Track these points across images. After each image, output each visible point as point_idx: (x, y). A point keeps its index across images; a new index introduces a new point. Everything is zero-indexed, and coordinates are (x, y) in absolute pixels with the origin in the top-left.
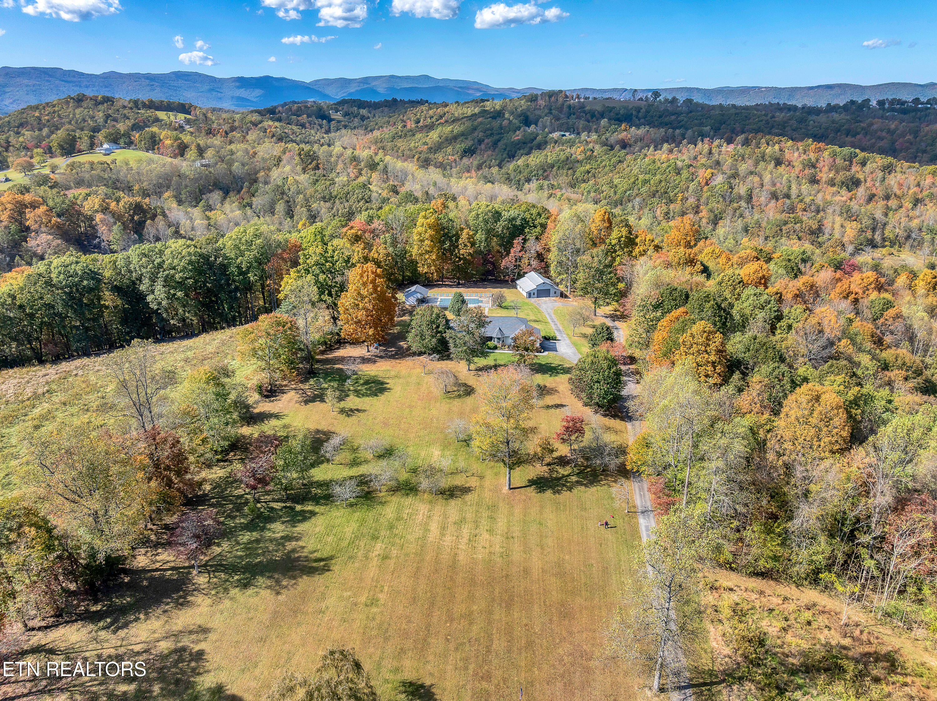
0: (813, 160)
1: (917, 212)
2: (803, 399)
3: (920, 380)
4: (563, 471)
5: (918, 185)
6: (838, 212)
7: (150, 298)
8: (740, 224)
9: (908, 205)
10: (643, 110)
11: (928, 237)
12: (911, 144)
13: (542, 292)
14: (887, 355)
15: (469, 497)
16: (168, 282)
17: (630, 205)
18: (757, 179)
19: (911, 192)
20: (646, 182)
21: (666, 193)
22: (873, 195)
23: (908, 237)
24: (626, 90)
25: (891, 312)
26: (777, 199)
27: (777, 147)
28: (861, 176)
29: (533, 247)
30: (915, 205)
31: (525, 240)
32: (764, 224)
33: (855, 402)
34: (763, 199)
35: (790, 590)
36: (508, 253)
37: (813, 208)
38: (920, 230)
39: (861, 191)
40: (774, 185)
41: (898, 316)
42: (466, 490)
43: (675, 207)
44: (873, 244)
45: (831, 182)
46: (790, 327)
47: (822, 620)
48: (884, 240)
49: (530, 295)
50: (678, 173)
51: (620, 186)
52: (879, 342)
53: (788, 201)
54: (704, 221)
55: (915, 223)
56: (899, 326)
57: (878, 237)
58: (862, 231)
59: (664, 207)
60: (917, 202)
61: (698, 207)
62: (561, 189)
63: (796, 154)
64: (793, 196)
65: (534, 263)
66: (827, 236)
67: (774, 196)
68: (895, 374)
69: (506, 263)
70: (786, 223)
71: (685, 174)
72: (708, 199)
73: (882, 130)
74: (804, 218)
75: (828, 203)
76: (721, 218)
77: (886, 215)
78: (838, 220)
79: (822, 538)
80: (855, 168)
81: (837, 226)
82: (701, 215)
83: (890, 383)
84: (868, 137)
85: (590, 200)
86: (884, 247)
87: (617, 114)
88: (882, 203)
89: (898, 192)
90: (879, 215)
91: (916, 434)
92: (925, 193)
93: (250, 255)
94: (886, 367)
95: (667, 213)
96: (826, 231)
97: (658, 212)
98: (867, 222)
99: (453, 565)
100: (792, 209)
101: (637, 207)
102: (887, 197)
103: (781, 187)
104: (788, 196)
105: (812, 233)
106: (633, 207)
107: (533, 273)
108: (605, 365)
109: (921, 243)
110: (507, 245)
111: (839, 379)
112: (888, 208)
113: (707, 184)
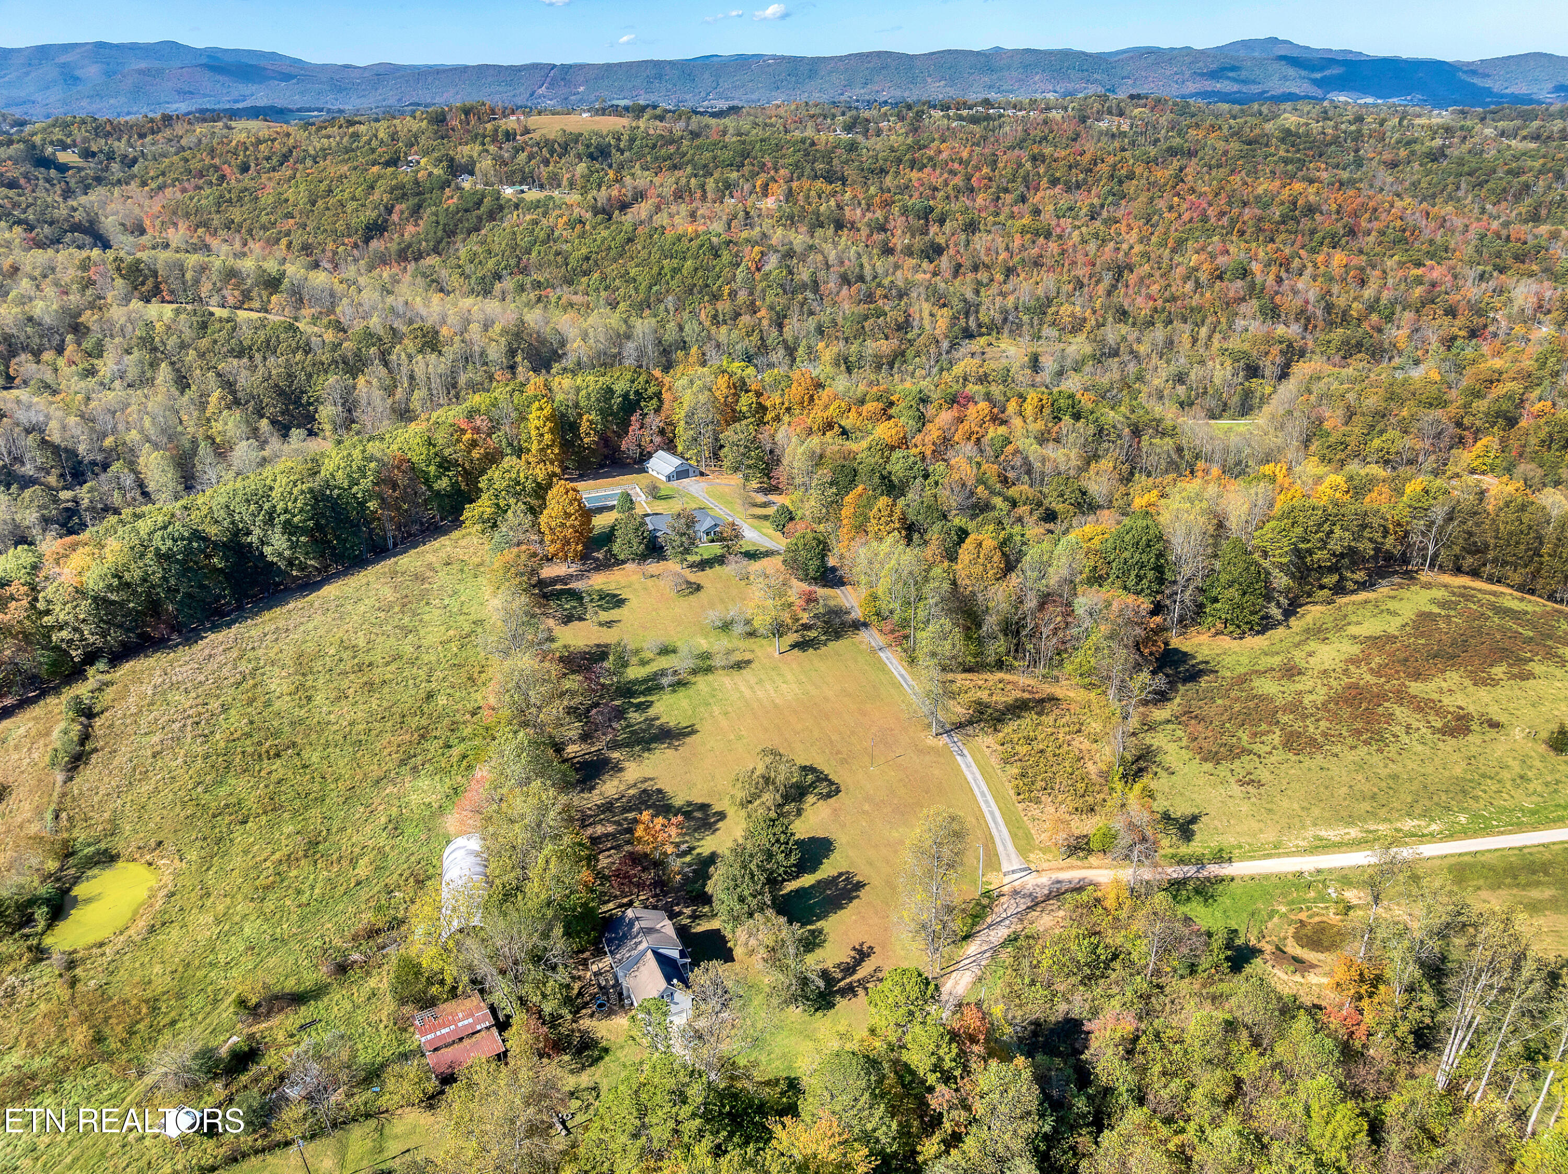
0: (881, 220)
1: (1009, 287)
2: (971, 548)
3: (1041, 510)
4: (812, 634)
5: (1007, 249)
6: (923, 296)
7: (267, 550)
8: (811, 323)
9: (999, 277)
10: (625, 137)
11: (1025, 318)
12: (990, 179)
13: (681, 474)
14: (1013, 492)
15: (753, 665)
16: (289, 528)
17: (662, 307)
18: (820, 257)
19: (1001, 258)
20: (676, 271)
21: (707, 286)
22: (959, 266)
23: (1005, 320)
24: (554, 66)
25: (1010, 449)
26: (849, 284)
27: (832, 203)
28: (941, 240)
29: (655, 422)
30: (1007, 276)
31: (644, 415)
32: (840, 320)
33: (1004, 543)
34: (832, 285)
35: (988, 676)
36: (627, 433)
37: (894, 292)
38: (1016, 308)
39: (944, 262)
40: (842, 263)
41: (1017, 451)
42: (749, 662)
43: (724, 306)
44: (969, 335)
45: (909, 252)
46: (937, 483)
47: (1009, 687)
48: (980, 326)
49: (669, 478)
50: (717, 256)
51: (639, 278)
52: (1005, 481)
53: (863, 287)
54: (765, 322)
55: (1010, 301)
56: (1018, 461)
57: (972, 324)
58: (955, 318)
59: (710, 308)
60: (1009, 272)
61: (753, 303)
62: (553, 287)
63: (858, 212)
64: (868, 278)
65: (658, 440)
66: (916, 331)
67: (845, 280)
68: (1023, 510)
69: (627, 444)
70: (866, 318)
71: (726, 256)
72: (764, 291)
73: (953, 161)
74: (887, 308)
75: (910, 284)
76: (785, 317)
77: (977, 292)
78: (926, 307)
79: (1001, 636)
80: (934, 229)
81: (926, 314)
82: (759, 315)
83: (1020, 520)
84: (938, 171)
85: (602, 302)
86: (981, 335)
87: (588, 146)
88: (970, 276)
89: (987, 260)
90: (970, 295)
91: (1045, 558)
92: (1016, 259)
93: (366, 483)
94: (1014, 504)
95: (715, 317)
96: (915, 323)
97: (703, 316)
98: (957, 304)
99: (776, 706)
100: (870, 298)
101: (672, 309)
102: (975, 268)
103: (850, 265)
104: (861, 278)
105: (899, 328)
106: (667, 310)
107: (661, 453)
108: (814, 544)
109: (1020, 326)
110: (625, 425)
111: (991, 527)
112: (979, 283)
113: (758, 269)
